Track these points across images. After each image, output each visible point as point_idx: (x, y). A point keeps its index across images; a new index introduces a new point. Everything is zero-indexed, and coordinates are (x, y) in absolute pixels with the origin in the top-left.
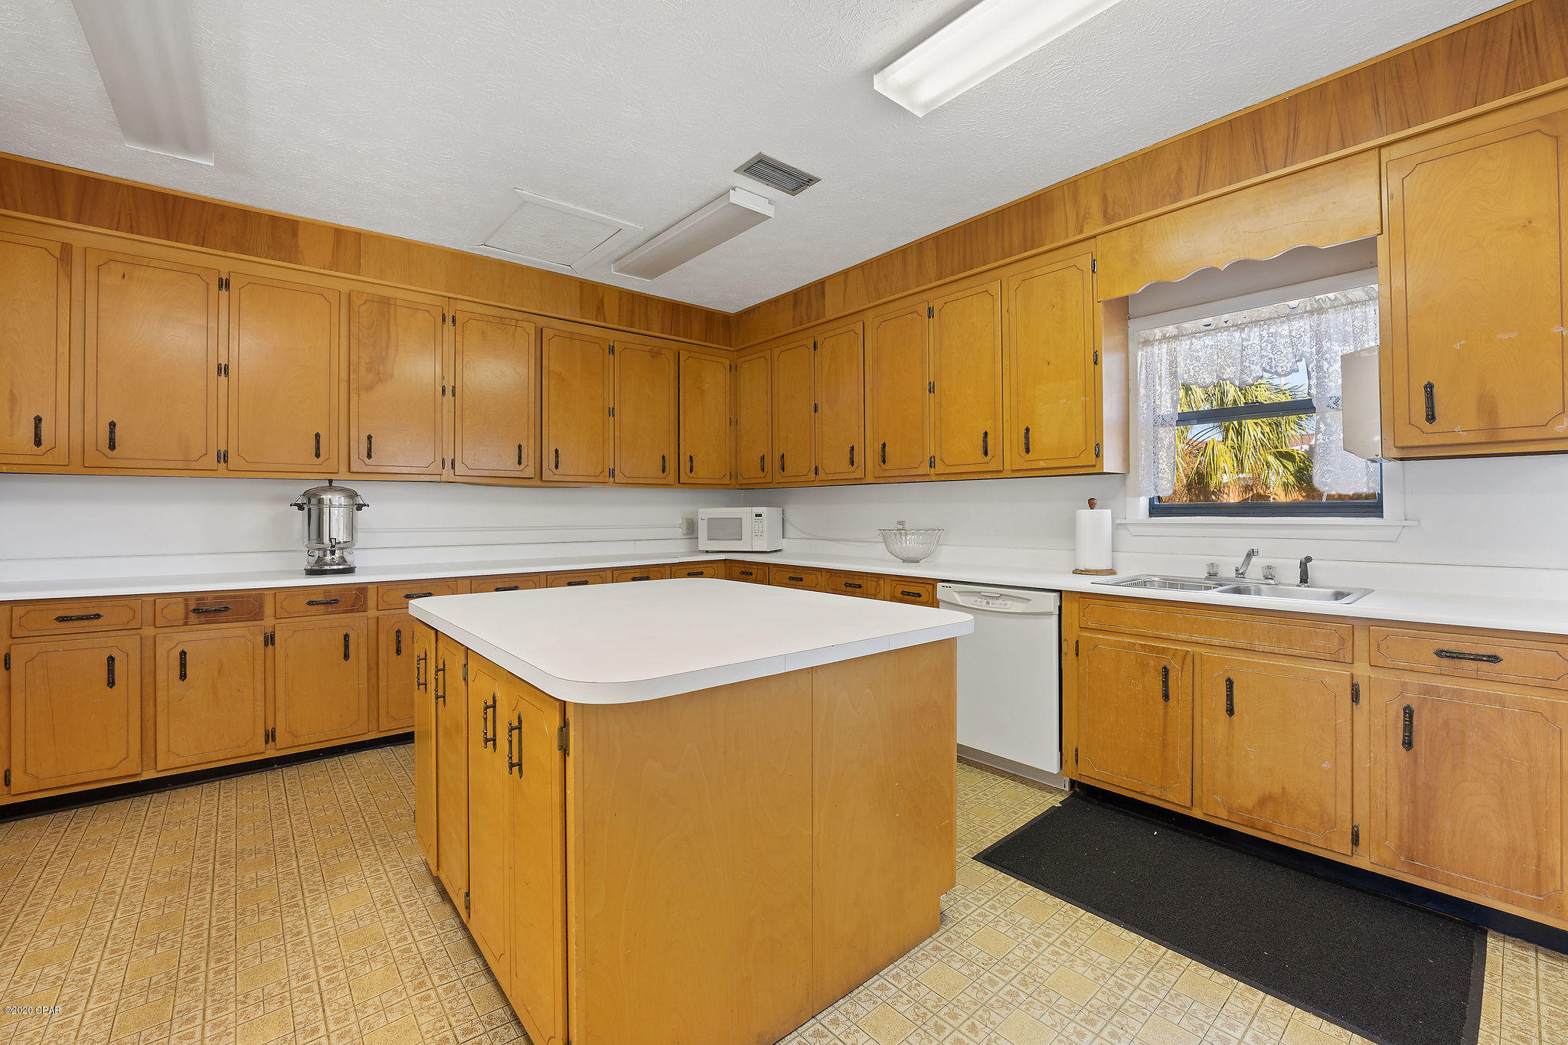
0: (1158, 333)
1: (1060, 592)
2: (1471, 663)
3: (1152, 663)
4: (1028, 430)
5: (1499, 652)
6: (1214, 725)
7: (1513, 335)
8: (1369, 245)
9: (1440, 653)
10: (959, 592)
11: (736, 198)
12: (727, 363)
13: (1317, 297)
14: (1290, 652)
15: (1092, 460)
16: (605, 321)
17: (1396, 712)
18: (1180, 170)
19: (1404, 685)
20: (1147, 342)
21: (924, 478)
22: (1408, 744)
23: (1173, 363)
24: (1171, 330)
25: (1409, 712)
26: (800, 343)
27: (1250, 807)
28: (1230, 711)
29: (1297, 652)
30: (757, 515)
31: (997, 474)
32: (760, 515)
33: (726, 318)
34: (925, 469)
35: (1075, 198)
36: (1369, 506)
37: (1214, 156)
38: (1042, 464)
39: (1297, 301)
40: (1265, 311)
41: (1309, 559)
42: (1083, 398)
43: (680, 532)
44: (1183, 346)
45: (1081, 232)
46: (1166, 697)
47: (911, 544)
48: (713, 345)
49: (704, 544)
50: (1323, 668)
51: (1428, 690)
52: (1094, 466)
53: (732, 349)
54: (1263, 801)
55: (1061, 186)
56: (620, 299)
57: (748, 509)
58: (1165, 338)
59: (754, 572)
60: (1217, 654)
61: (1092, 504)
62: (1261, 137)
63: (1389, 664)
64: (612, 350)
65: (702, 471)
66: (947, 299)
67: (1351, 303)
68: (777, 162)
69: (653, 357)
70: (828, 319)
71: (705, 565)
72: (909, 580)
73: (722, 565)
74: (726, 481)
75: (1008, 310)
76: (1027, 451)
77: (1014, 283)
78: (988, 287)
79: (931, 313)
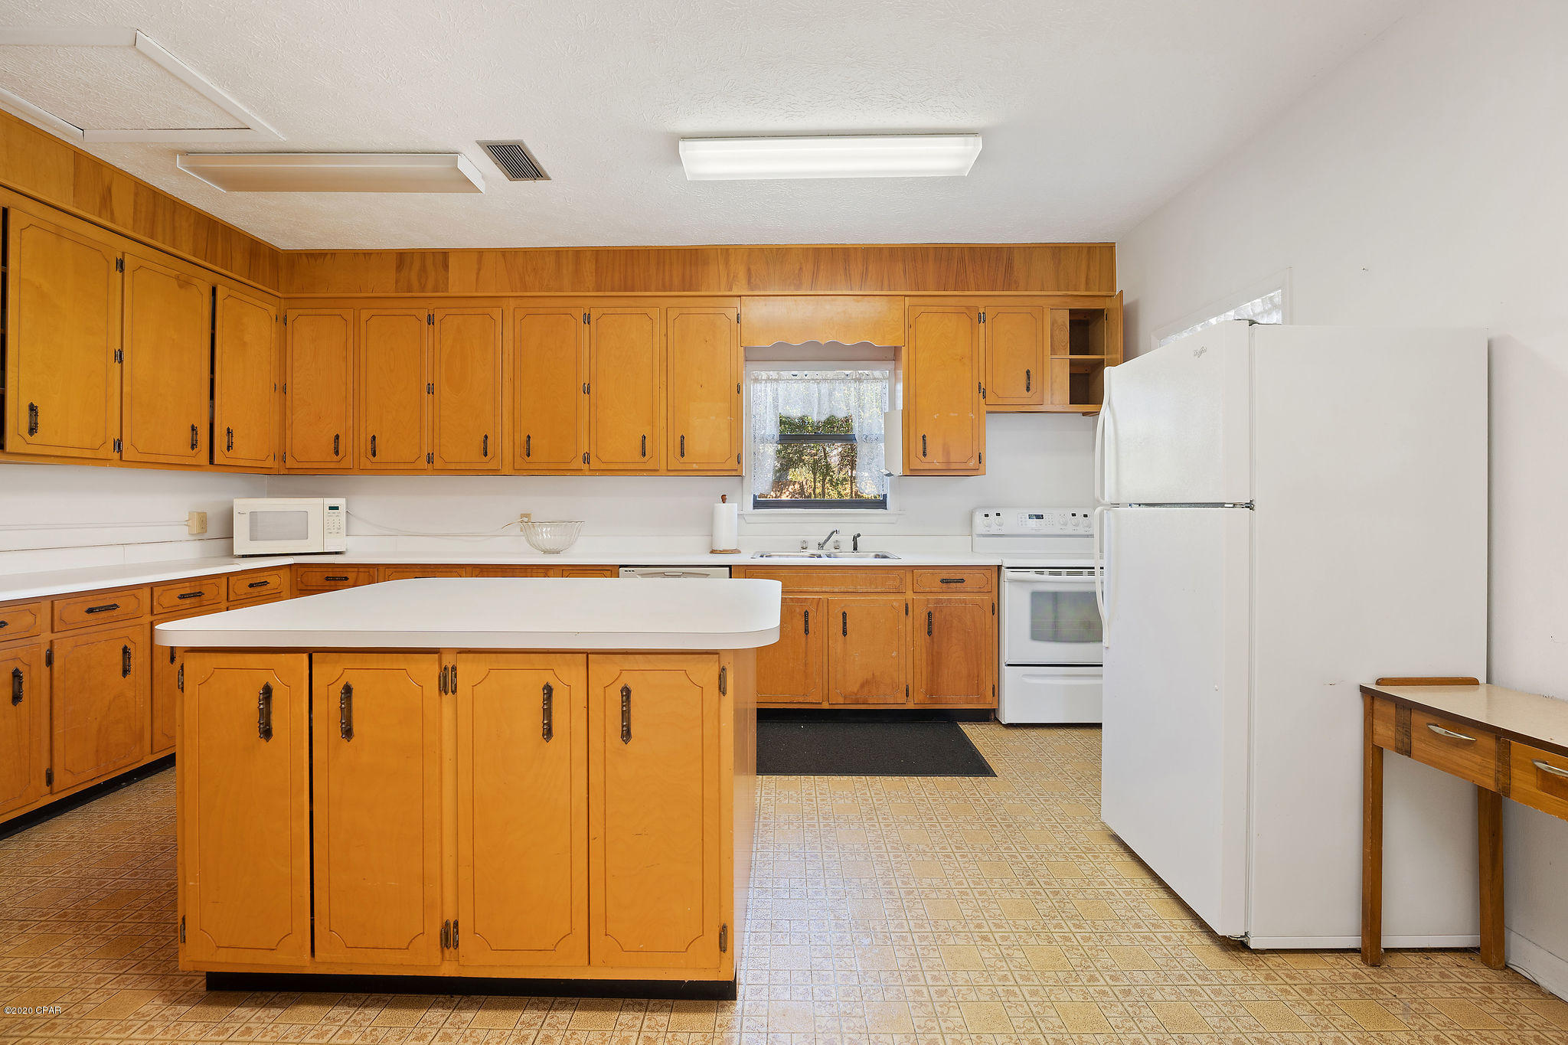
0: (764, 375)
1: (730, 567)
2: (954, 584)
3: (798, 610)
4: (683, 437)
5: (965, 577)
6: (837, 644)
7: (956, 415)
8: (896, 350)
9: (943, 581)
10: (642, 575)
11: (463, 165)
12: (273, 311)
13: (860, 372)
14: (876, 590)
15: (735, 465)
16: (113, 220)
17: (925, 615)
18: (801, 269)
19: (928, 600)
20: (756, 380)
21: (577, 472)
22: (930, 633)
23: (775, 399)
24: (774, 375)
25: (930, 614)
26: (413, 312)
27: (855, 690)
28: (845, 633)
29: (879, 590)
30: (331, 508)
31: (653, 472)
32: (337, 508)
33: (274, 253)
34: (578, 463)
35: (727, 263)
36: (880, 503)
37: (822, 267)
38: (695, 466)
39: (850, 372)
40: (830, 374)
41: (859, 535)
42: (729, 418)
43: (183, 532)
44: (782, 386)
45: (731, 289)
46: (807, 631)
47: (546, 536)
48: (260, 287)
49: (242, 543)
50: (892, 597)
51: (939, 601)
52: (736, 470)
53: (280, 295)
54: (862, 686)
55: (716, 249)
56: (136, 195)
57: (319, 500)
58: (768, 380)
59: (349, 575)
60: (836, 598)
61: (724, 499)
62: (849, 266)
63: (922, 590)
64: (121, 265)
65: (245, 449)
66: (605, 311)
67: (875, 379)
68: (529, 152)
69: (181, 286)
70: (452, 295)
71: (269, 573)
72: (584, 568)
73: (287, 570)
74: (269, 463)
75: (666, 335)
76: (682, 455)
77: (672, 314)
78: (647, 311)
79: (587, 319)
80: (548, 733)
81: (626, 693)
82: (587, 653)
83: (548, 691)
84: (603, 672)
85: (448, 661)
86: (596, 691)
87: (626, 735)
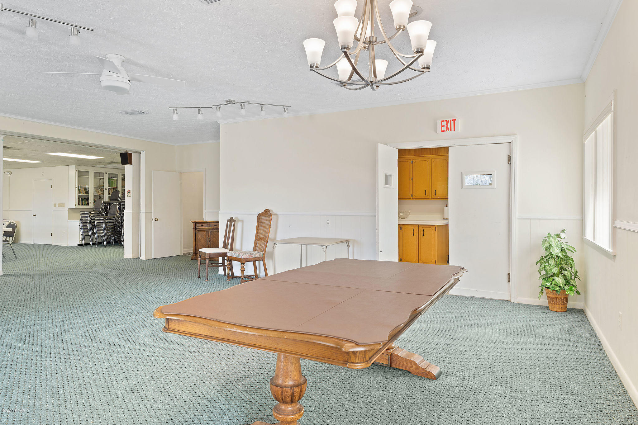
4: (435, 190)
38: (439, 198)
61: (446, 206)
75: (431, 165)
76: (435, 195)
77: (433, 160)
78: (427, 160)
79: (412, 162)
80: (413, 235)
81: (423, 230)
82: (418, 225)
83: (414, 230)
84: (420, 228)
85: (401, 226)
86: (419, 230)
87: (423, 235)
